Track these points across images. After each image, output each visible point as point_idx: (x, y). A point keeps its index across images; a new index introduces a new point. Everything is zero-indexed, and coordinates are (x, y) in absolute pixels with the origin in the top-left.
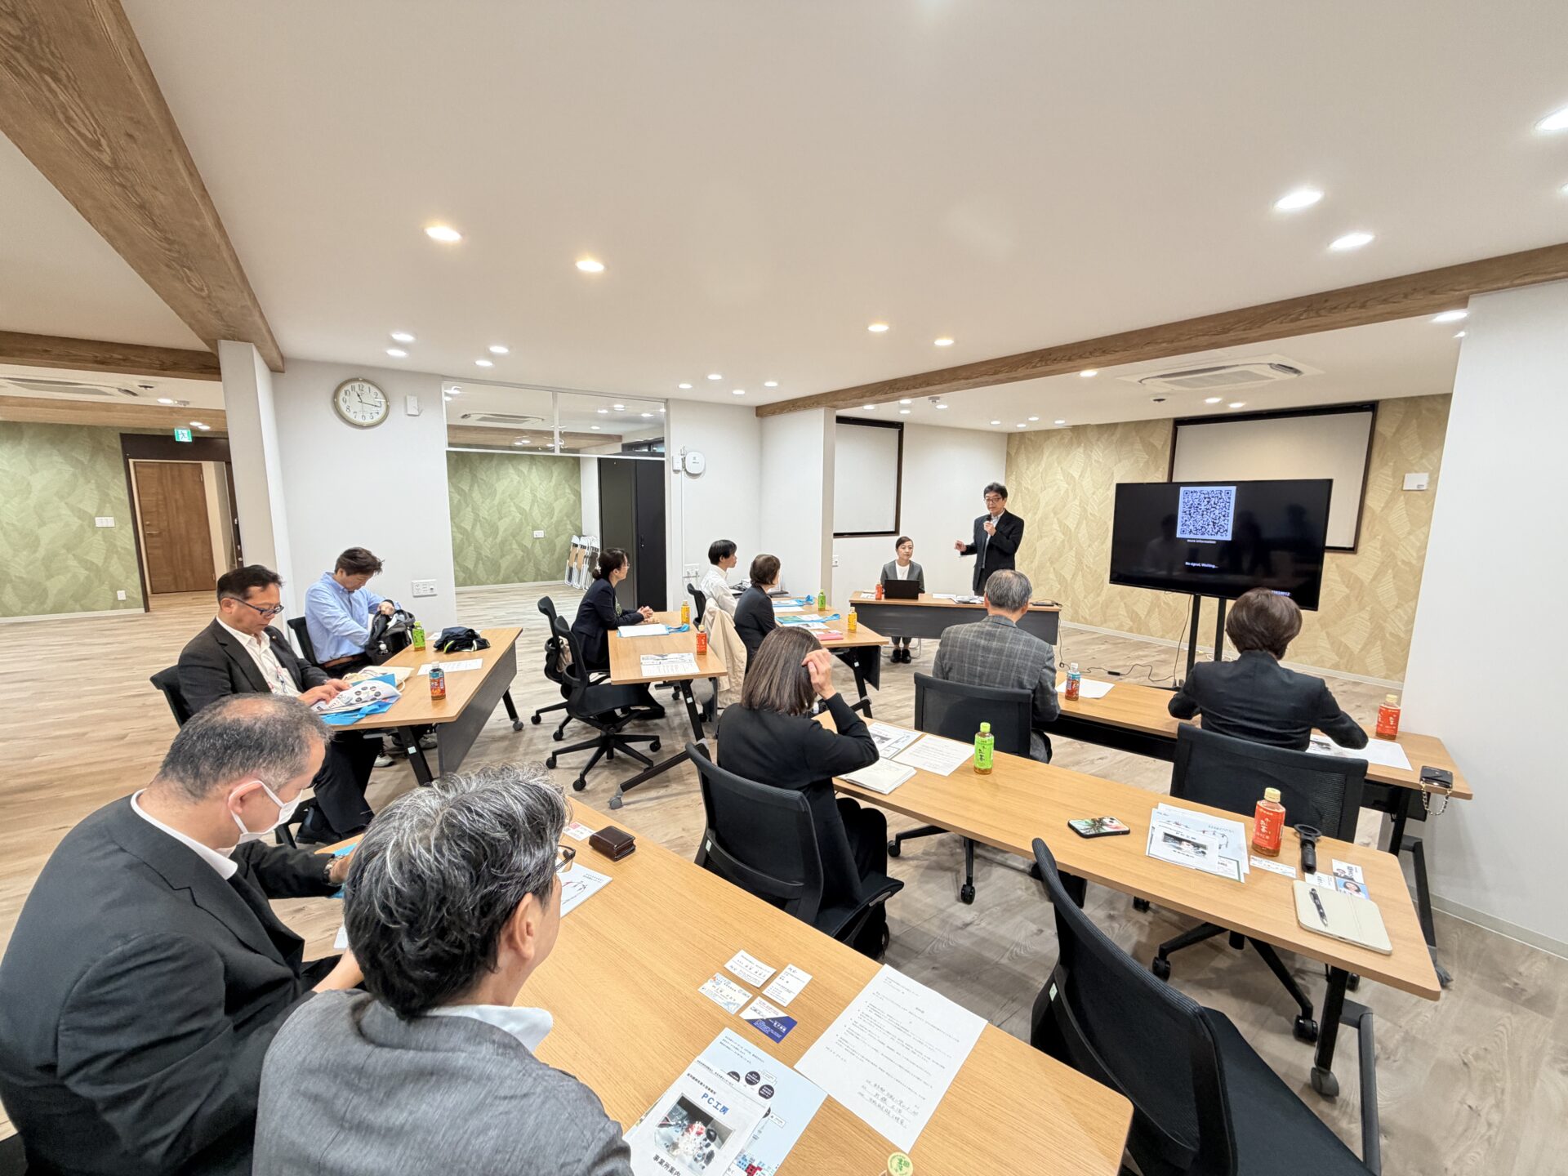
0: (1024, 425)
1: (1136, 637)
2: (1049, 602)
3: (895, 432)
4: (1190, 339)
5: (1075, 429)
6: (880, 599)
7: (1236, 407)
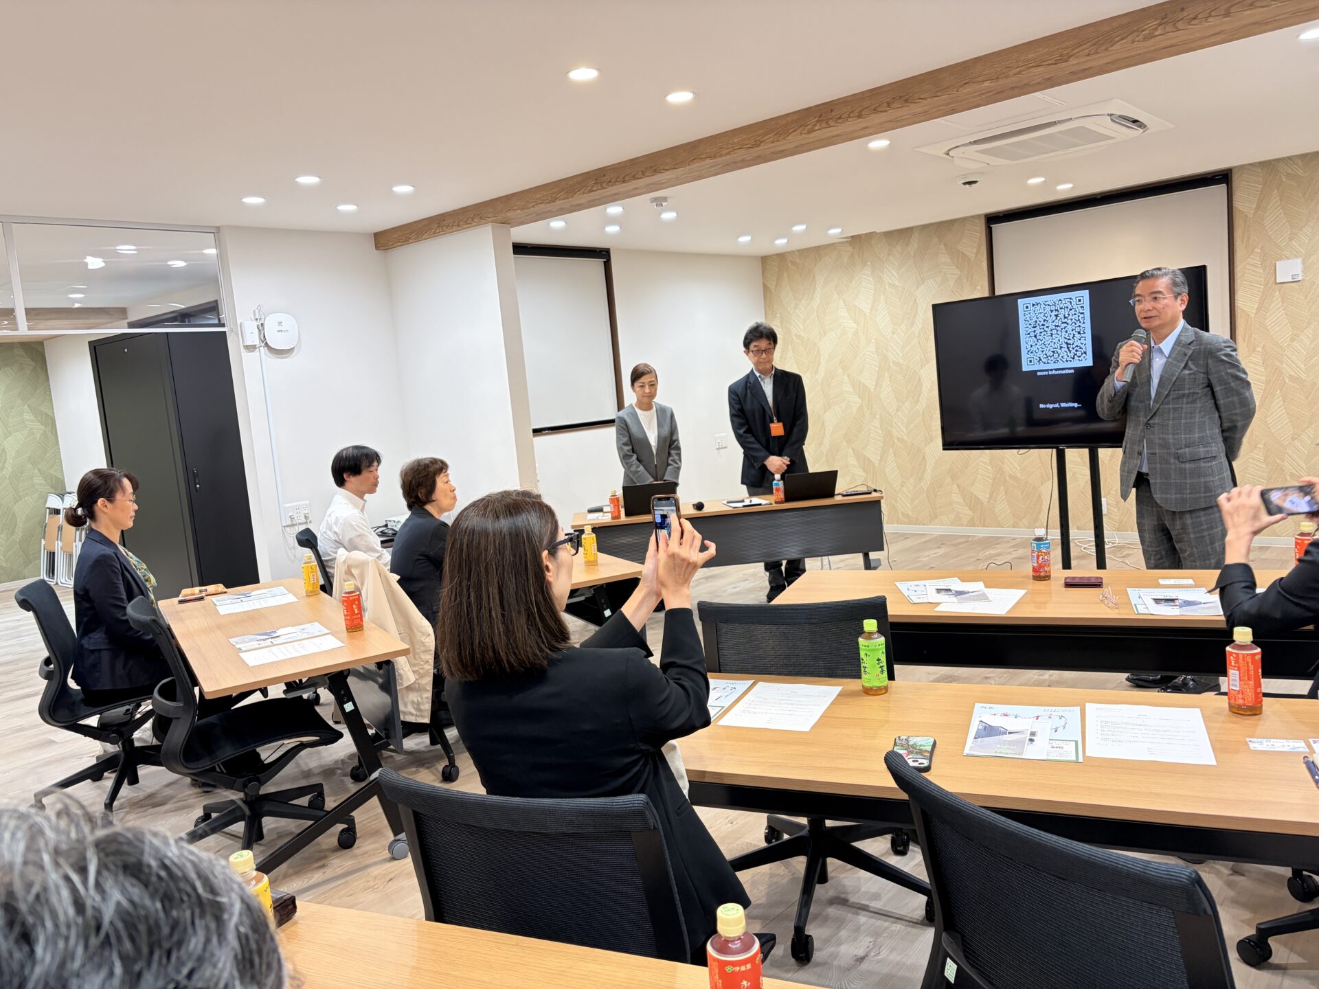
0: (784, 241)
1: (981, 532)
2: (864, 489)
3: (597, 265)
4: (1019, 73)
5: (855, 240)
6: (618, 517)
7: (1065, 190)
